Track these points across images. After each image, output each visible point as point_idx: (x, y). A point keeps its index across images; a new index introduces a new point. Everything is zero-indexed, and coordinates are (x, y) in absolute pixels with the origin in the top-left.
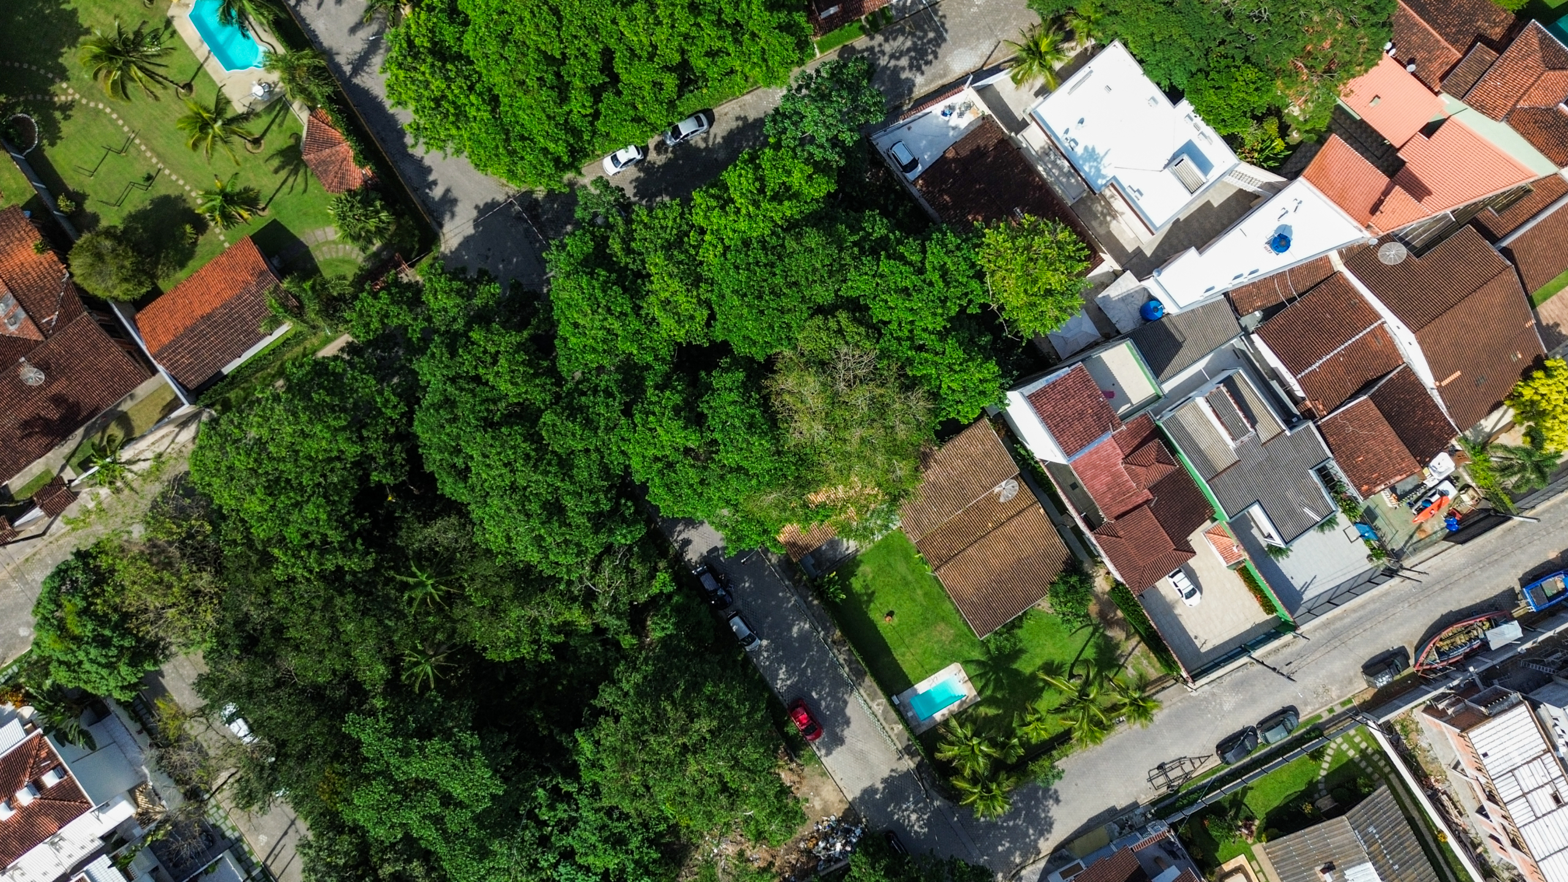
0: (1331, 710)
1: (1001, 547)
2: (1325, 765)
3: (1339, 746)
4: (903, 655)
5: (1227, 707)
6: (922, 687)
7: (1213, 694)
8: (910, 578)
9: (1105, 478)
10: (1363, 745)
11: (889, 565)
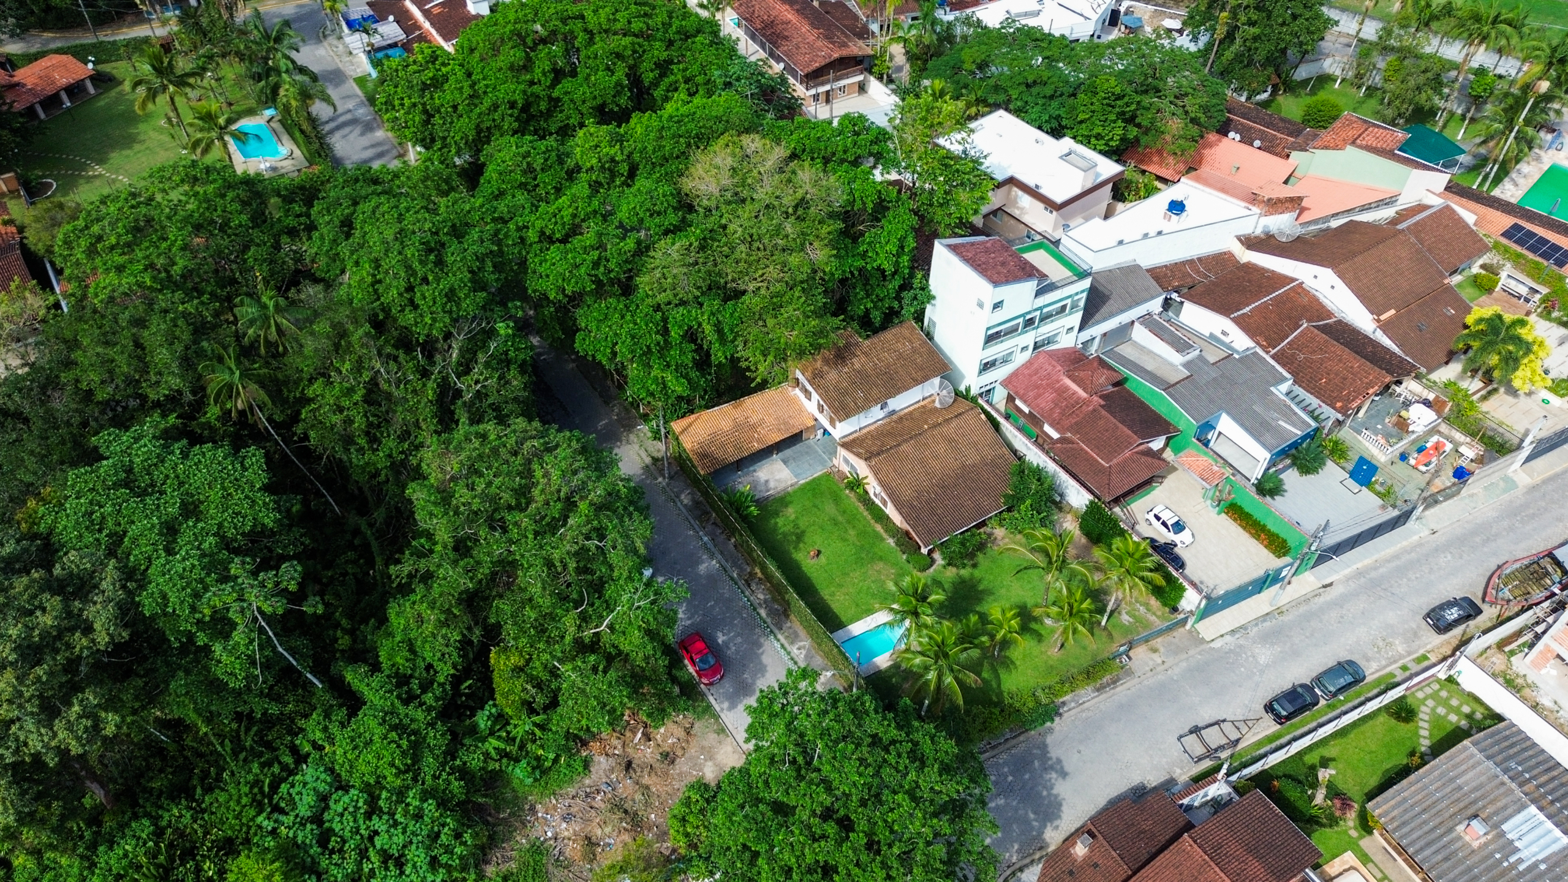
0: (1404, 668)
1: (941, 448)
2: (1424, 733)
3: (1433, 710)
4: (833, 594)
5: (1262, 660)
6: (857, 628)
7: (1241, 646)
8: (840, 518)
9: (1050, 396)
10: (1466, 709)
11: (815, 506)
